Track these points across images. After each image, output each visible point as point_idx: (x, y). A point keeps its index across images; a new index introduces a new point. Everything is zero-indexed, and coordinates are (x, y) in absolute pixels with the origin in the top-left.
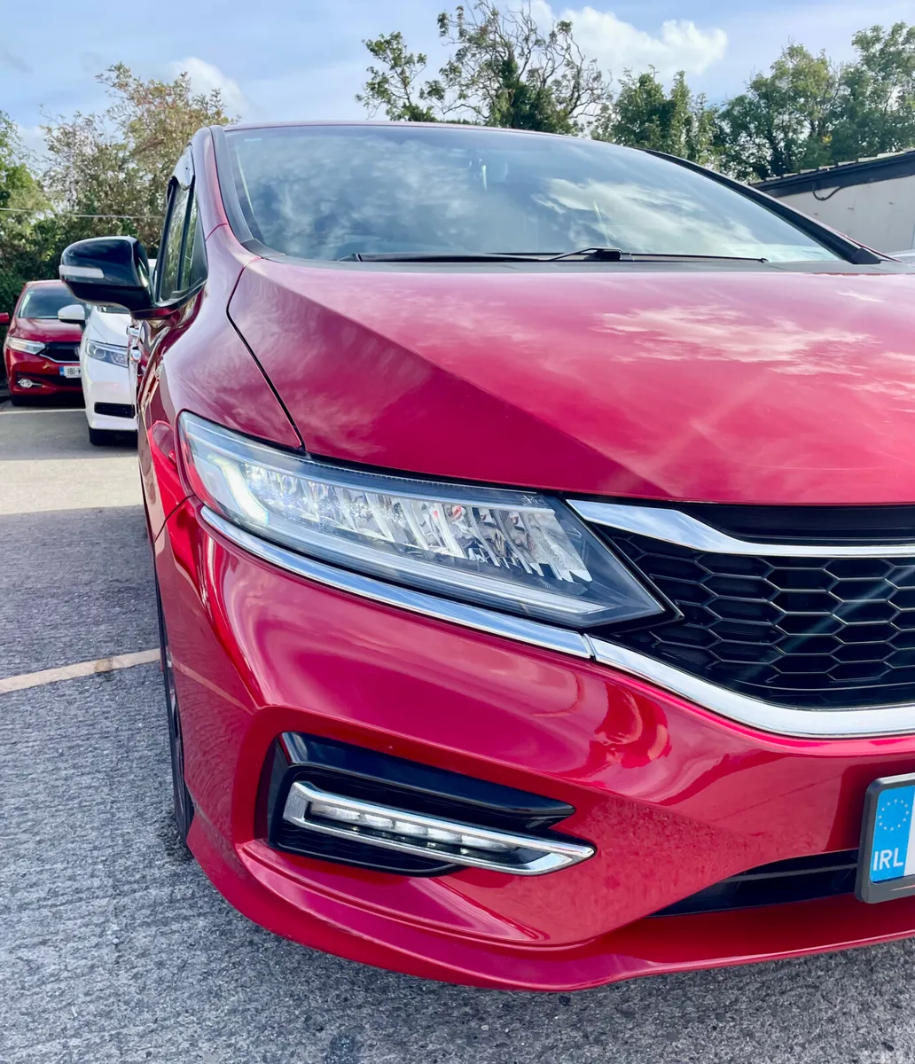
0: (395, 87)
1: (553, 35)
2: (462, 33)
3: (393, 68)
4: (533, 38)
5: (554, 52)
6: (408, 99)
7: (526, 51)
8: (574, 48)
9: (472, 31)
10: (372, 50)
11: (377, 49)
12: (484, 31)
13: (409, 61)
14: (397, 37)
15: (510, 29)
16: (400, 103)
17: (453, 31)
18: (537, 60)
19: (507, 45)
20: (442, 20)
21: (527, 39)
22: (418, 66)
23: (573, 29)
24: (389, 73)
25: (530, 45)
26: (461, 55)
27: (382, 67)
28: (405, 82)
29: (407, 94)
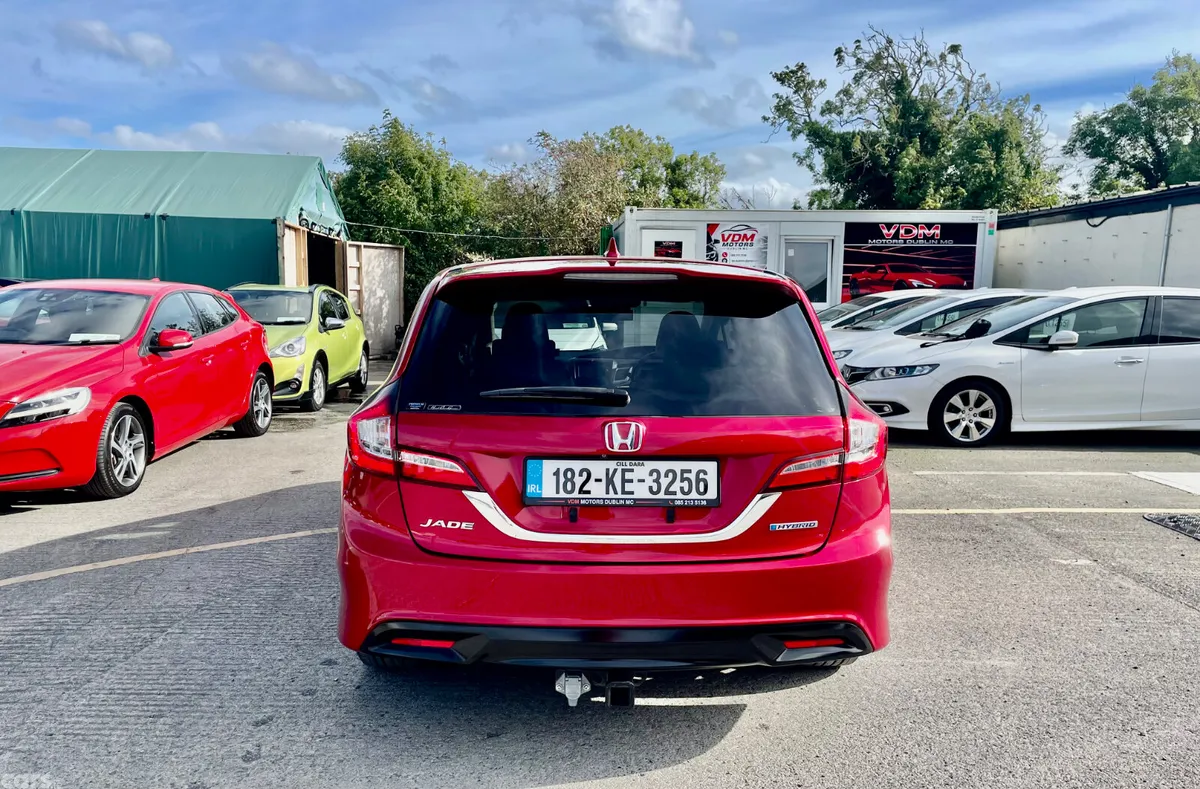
0: (798, 109)
1: (943, 57)
2: (859, 61)
3: (795, 92)
4: (924, 59)
5: (945, 69)
6: (809, 116)
7: (918, 71)
8: (964, 65)
9: (867, 59)
10: (778, 80)
11: (781, 78)
12: (878, 57)
13: (811, 85)
14: (801, 67)
15: (904, 52)
16: (802, 120)
17: (850, 61)
18: (929, 76)
19: (901, 66)
20: (838, 52)
21: (919, 62)
22: (820, 90)
23: (963, 50)
24: (794, 98)
25: (922, 66)
26: (857, 79)
27: (786, 91)
28: (808, 103)
29: (808, 112)
